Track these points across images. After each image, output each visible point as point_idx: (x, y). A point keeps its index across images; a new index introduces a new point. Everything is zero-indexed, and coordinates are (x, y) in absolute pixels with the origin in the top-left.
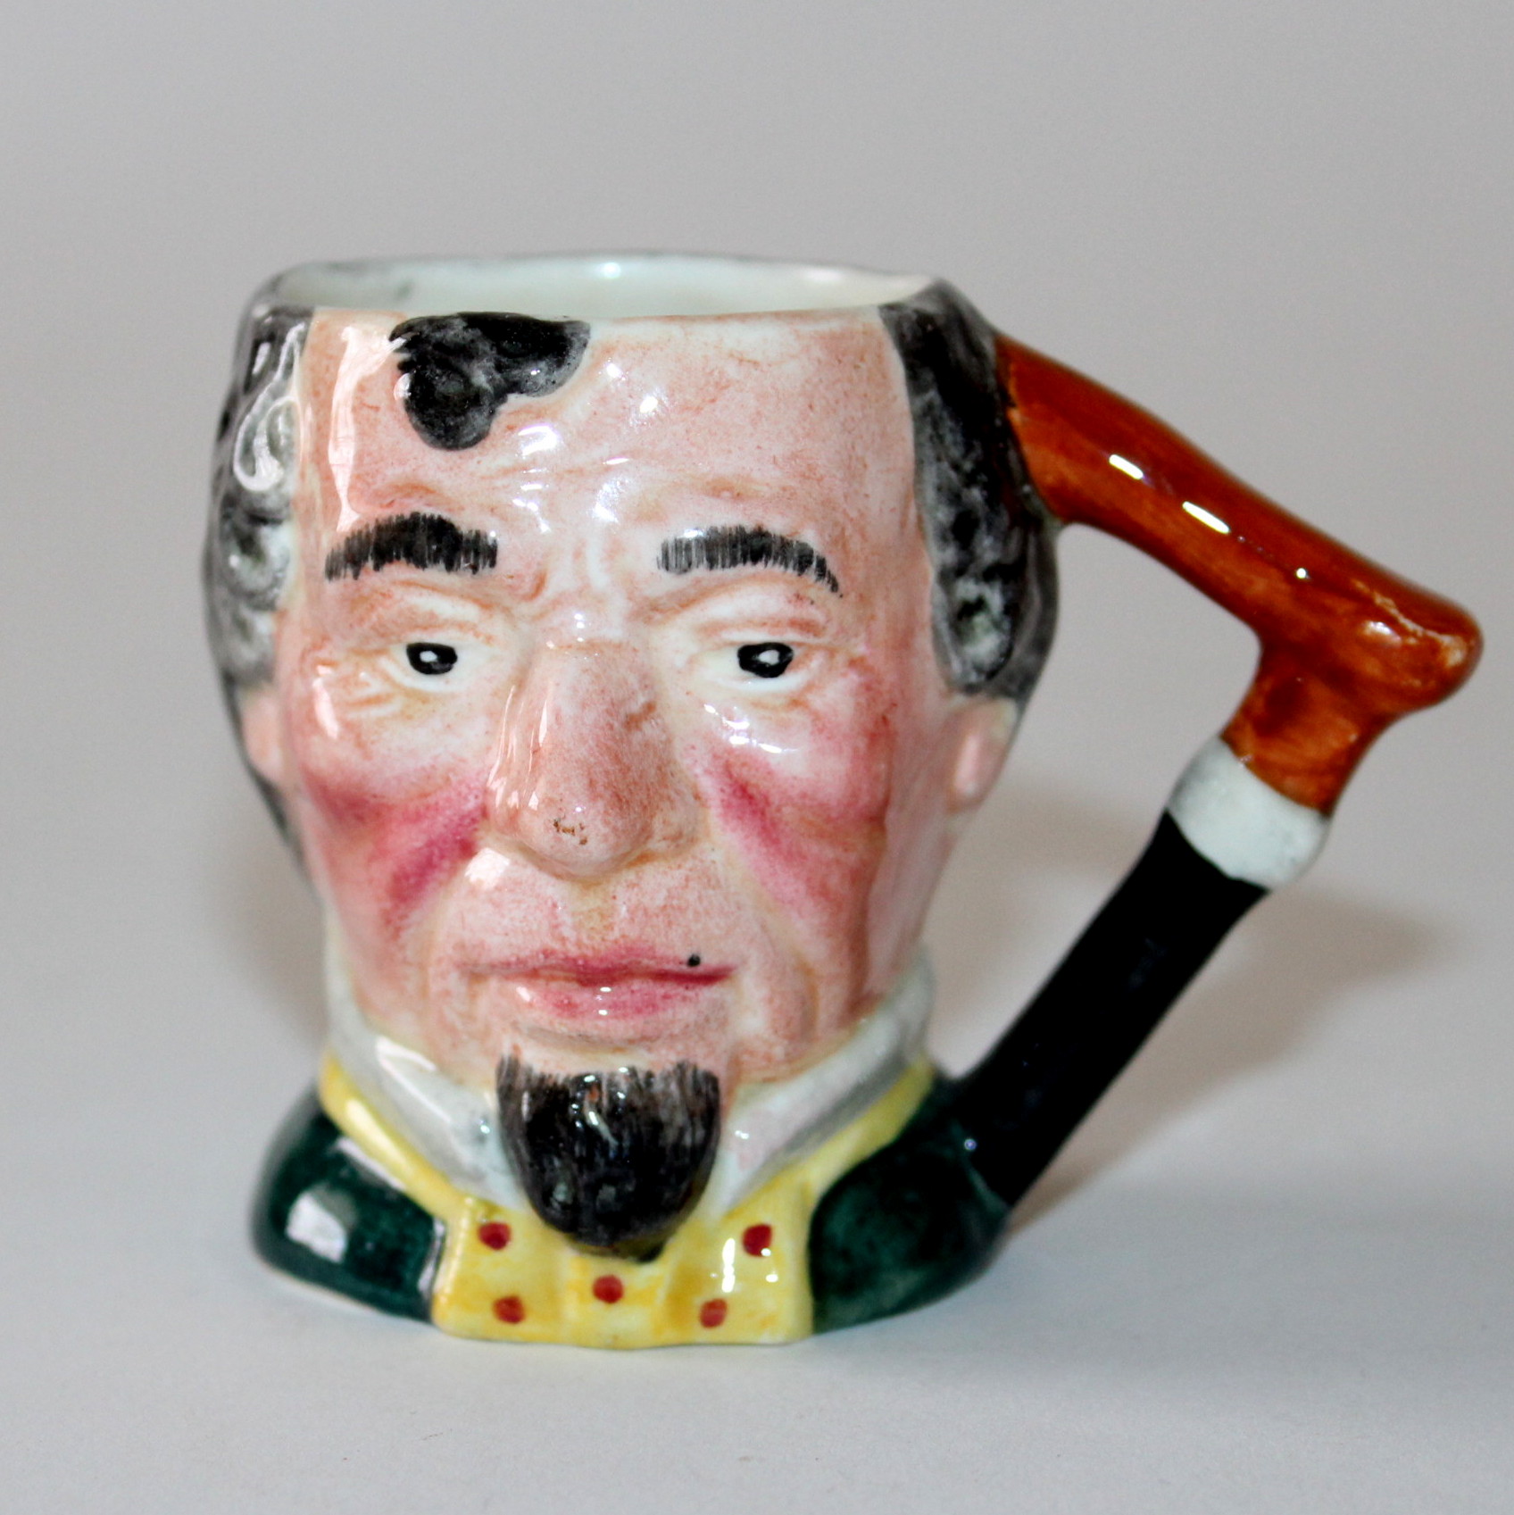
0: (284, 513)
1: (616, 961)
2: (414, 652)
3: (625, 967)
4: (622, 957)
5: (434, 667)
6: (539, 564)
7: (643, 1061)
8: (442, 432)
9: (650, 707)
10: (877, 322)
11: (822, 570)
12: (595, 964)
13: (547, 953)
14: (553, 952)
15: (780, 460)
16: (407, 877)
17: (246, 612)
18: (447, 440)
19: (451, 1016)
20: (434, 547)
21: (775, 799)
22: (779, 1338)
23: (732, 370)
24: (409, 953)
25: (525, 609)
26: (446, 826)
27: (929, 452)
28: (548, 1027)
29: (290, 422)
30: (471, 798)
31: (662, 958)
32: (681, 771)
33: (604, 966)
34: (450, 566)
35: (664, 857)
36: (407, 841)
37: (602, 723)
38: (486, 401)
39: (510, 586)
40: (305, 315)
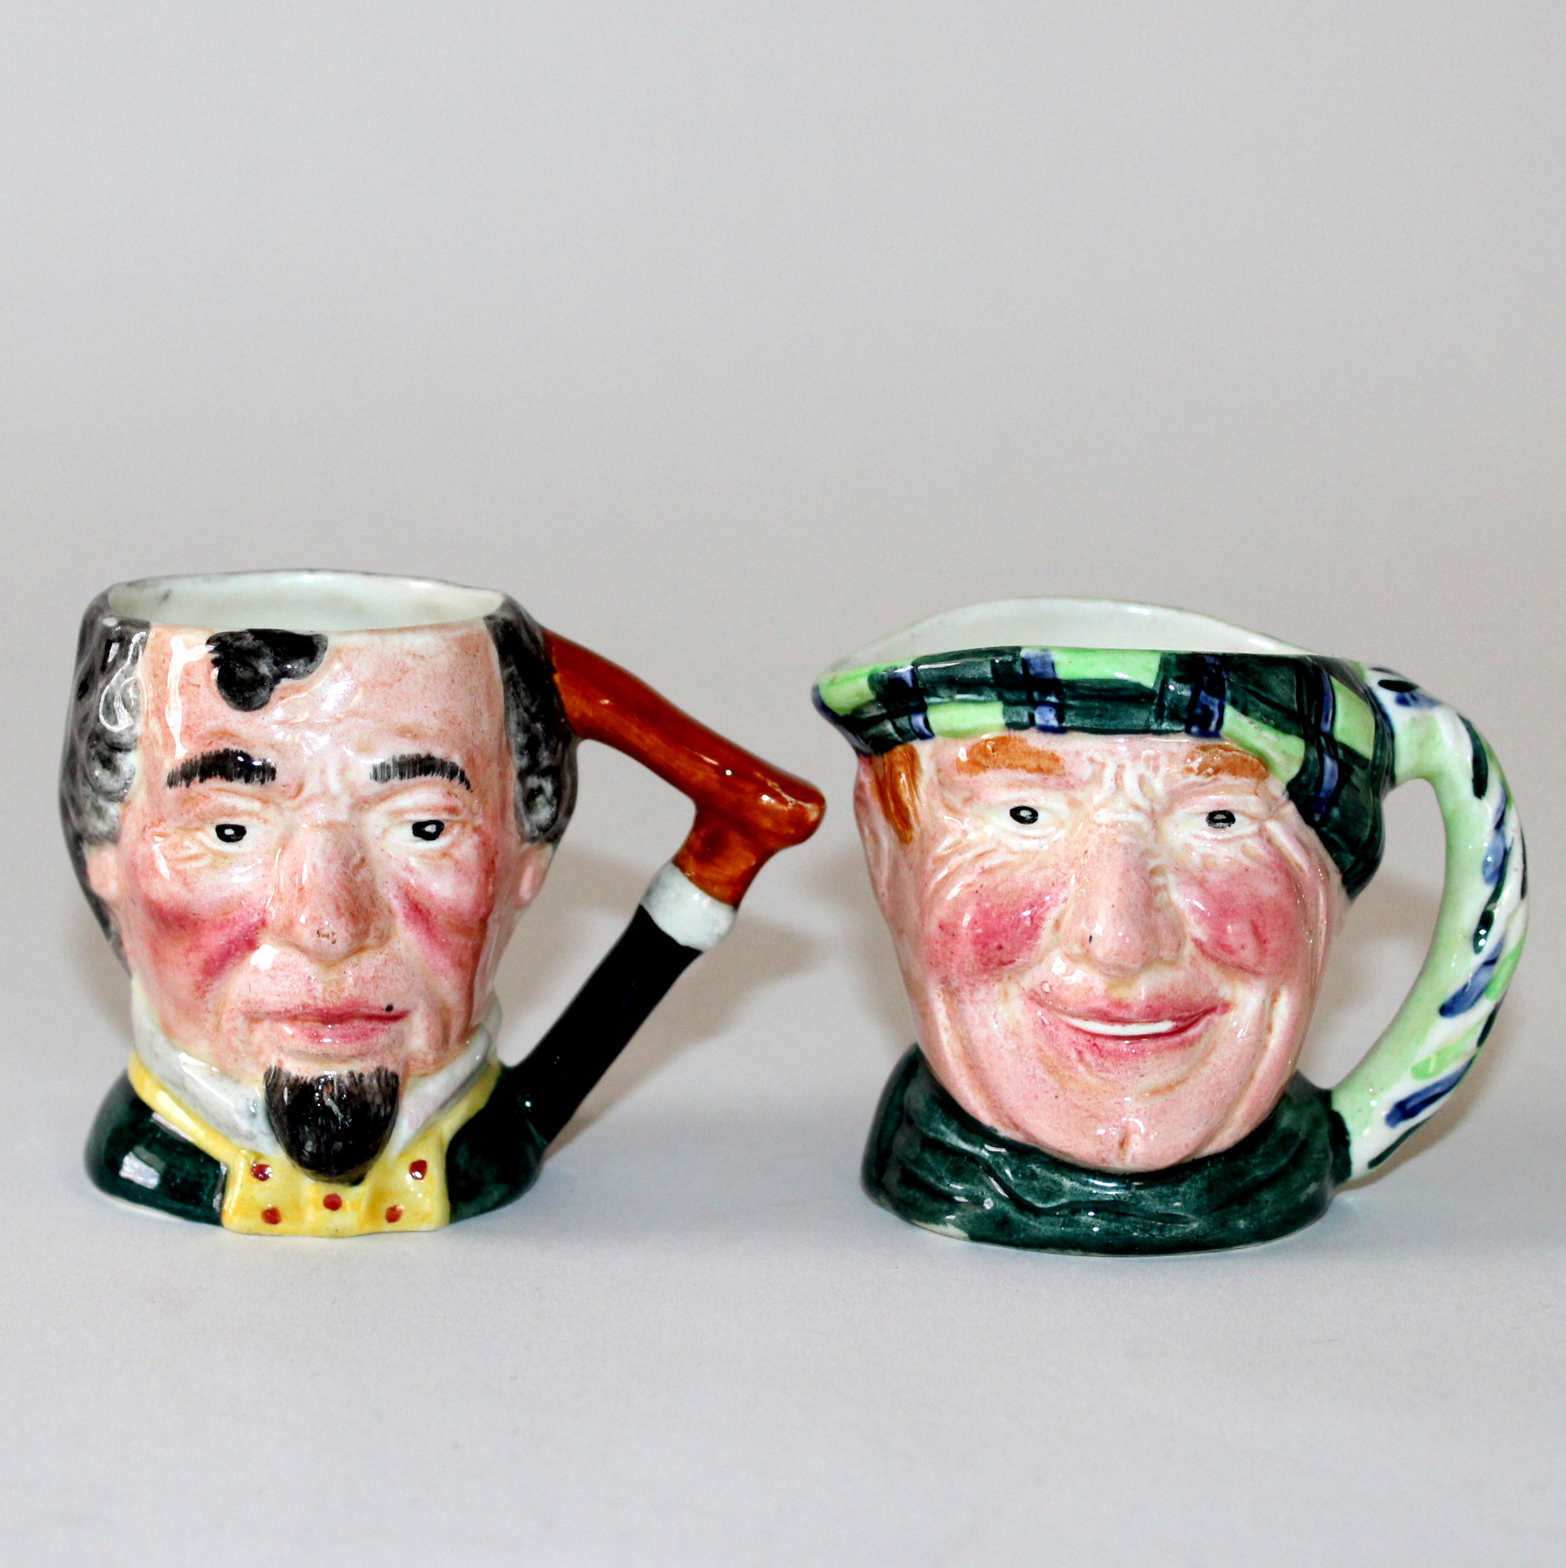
0: (134, 745)
1: (346, 1009)
2: (220, 830)
3: (350, 1013)
4: (350, 1007)
5: (232, 837)
6: (300, 778)
7: (358, 1067)
8: (241, 701)
9: (363, 860)
10: (483, 627)
11: (463, 778)
12: (332, 1011)
13: (304, 1006)
14: (308, 1005)
15: (438, 714)
16: (214, 961)
17: (101, 802)
18: (244, 706)
19: (236, 1043)
20: (239, 769)
21: (434, 911)
22: (432, 1227)
23: (409, 662)
24: (210, 1006)
25: (289, 804)
26: (240, 932)
27: (512, 702)
28: (304, 1050)
29: (137, 691)
30: (256, 915)
31: (372, 1007)
32: (381, 897)
33: (338, 1013)
34: (248, 780)
35: (373, 948)
36: (216, 941)
37: (341, 871)
38: (267, 683)
39: (283, 791)
40: (145, 626)
